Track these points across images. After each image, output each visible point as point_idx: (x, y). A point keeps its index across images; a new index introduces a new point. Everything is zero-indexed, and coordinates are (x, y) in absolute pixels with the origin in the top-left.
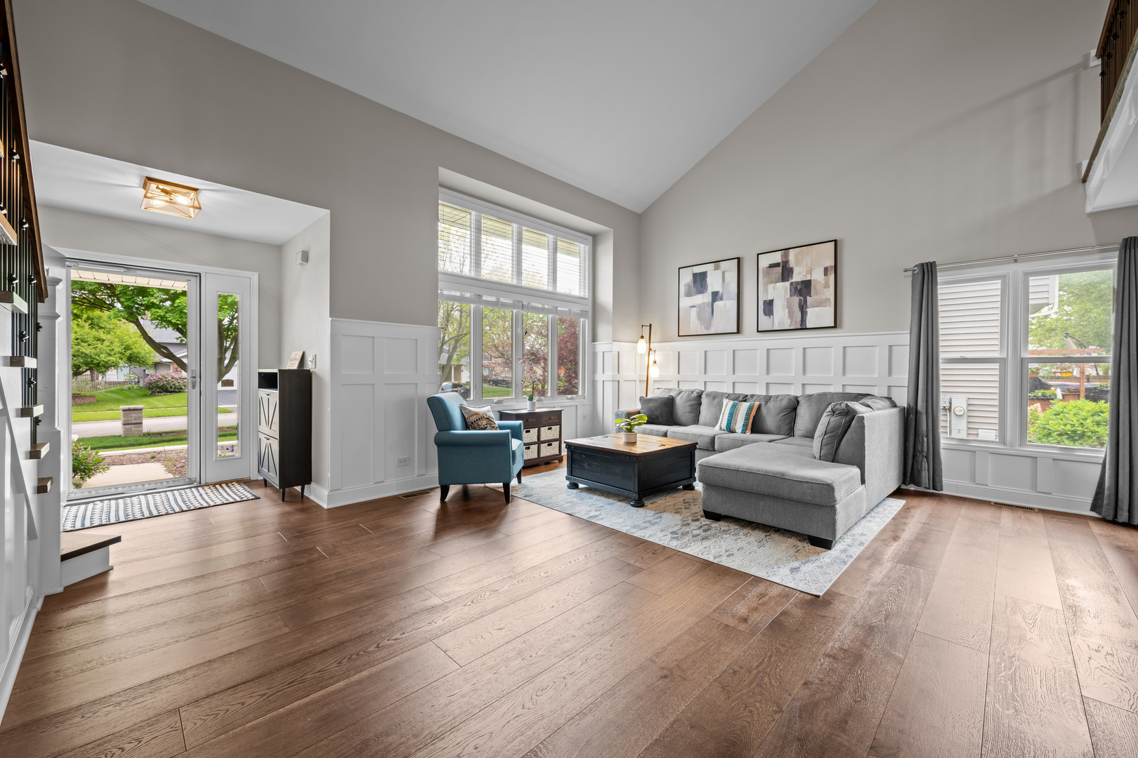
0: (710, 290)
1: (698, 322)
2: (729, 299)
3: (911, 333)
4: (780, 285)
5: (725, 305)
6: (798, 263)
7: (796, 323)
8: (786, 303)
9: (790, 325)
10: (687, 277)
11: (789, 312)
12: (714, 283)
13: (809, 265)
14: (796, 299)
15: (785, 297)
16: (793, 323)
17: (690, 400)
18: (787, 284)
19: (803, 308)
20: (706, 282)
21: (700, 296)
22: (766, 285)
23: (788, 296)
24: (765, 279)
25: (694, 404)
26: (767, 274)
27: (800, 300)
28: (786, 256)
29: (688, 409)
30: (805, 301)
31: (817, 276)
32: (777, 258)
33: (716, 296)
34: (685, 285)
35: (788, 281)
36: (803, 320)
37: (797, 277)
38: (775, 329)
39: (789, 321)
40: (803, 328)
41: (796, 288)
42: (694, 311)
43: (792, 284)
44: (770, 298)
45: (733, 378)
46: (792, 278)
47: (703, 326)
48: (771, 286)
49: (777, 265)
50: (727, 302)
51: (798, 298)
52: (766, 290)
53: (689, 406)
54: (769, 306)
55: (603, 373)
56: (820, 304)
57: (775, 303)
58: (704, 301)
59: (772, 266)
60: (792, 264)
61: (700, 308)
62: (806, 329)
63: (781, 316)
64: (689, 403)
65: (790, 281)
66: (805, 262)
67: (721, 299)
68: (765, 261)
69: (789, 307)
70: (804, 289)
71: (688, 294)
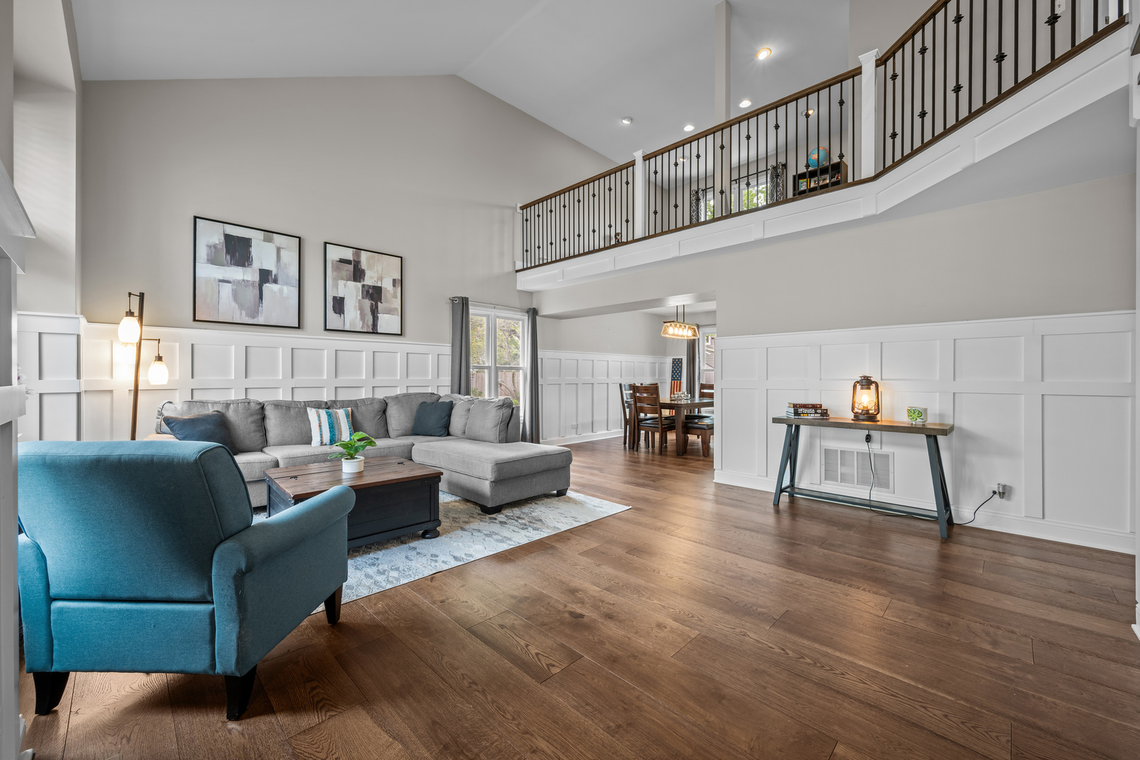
0: (257, 265)
1: (234, 304)
2: (287, 283)
3: (453, 346)
4: (351, 284)
5: (281, 291)
6: (370, 267)
7: (368, 327)
8: (357, 304)
9: (362, 328)
10: (211, 236)
11: (361, 314)
12: (263, 256)
13: (380, 272)
14: (367, 303)
15: (357, 297)
16: (365, 326)
17: (252, 415)
18: (359, 285)
19: (374, 312)
20: (250, 253)
21: (240, 269)
22: (335, 279)
23: (360, 297)
24: (335, 273)
25: (258, 420)
26: (336, 268)
27: (372, 305)
28: (358, 256)
29: (253, 427)
30: (377, 307)
31: (387, 285)
32: (348, 254)
33: (265, 276)
34: (209, 247)
35: (360, 282)
36: (375, 325)
37: (370, 280)
38: (346, 329)
39: (361, 323)
40: (374, 332)
41: (368, 292)
42: (226, 289)
43: (363, 286)
44: (341, 295)
45: (292, 383)
46: (364, 280)
47: (244, 312)
48: (341, 283)
49: (348, 262)
50: (285, 288)
51: (370, 302)
52: (336, 286)
53: (252, 422)
54: (339, 305)
55: (40, 377)
56: (389, 312)
57: (346, 302)
58: (246, 278)
59: (342, 261)
60: (364, 265)
61: (239, 285)
62: (377, 333)
63: (353, 315)
64: (250, 419)
65: (362, 283)
66: (376, 268)
67: (275, 281)
68: (334, 254)
69: (361, 309)
70: (374, 294)
71: (213, 261)
